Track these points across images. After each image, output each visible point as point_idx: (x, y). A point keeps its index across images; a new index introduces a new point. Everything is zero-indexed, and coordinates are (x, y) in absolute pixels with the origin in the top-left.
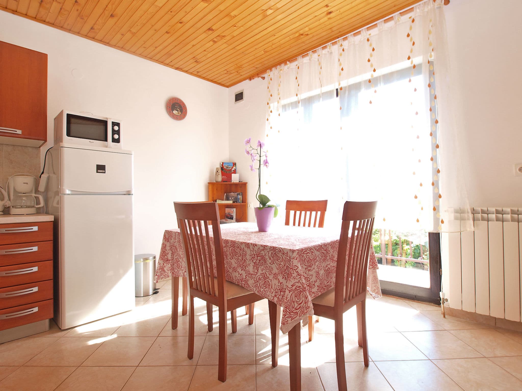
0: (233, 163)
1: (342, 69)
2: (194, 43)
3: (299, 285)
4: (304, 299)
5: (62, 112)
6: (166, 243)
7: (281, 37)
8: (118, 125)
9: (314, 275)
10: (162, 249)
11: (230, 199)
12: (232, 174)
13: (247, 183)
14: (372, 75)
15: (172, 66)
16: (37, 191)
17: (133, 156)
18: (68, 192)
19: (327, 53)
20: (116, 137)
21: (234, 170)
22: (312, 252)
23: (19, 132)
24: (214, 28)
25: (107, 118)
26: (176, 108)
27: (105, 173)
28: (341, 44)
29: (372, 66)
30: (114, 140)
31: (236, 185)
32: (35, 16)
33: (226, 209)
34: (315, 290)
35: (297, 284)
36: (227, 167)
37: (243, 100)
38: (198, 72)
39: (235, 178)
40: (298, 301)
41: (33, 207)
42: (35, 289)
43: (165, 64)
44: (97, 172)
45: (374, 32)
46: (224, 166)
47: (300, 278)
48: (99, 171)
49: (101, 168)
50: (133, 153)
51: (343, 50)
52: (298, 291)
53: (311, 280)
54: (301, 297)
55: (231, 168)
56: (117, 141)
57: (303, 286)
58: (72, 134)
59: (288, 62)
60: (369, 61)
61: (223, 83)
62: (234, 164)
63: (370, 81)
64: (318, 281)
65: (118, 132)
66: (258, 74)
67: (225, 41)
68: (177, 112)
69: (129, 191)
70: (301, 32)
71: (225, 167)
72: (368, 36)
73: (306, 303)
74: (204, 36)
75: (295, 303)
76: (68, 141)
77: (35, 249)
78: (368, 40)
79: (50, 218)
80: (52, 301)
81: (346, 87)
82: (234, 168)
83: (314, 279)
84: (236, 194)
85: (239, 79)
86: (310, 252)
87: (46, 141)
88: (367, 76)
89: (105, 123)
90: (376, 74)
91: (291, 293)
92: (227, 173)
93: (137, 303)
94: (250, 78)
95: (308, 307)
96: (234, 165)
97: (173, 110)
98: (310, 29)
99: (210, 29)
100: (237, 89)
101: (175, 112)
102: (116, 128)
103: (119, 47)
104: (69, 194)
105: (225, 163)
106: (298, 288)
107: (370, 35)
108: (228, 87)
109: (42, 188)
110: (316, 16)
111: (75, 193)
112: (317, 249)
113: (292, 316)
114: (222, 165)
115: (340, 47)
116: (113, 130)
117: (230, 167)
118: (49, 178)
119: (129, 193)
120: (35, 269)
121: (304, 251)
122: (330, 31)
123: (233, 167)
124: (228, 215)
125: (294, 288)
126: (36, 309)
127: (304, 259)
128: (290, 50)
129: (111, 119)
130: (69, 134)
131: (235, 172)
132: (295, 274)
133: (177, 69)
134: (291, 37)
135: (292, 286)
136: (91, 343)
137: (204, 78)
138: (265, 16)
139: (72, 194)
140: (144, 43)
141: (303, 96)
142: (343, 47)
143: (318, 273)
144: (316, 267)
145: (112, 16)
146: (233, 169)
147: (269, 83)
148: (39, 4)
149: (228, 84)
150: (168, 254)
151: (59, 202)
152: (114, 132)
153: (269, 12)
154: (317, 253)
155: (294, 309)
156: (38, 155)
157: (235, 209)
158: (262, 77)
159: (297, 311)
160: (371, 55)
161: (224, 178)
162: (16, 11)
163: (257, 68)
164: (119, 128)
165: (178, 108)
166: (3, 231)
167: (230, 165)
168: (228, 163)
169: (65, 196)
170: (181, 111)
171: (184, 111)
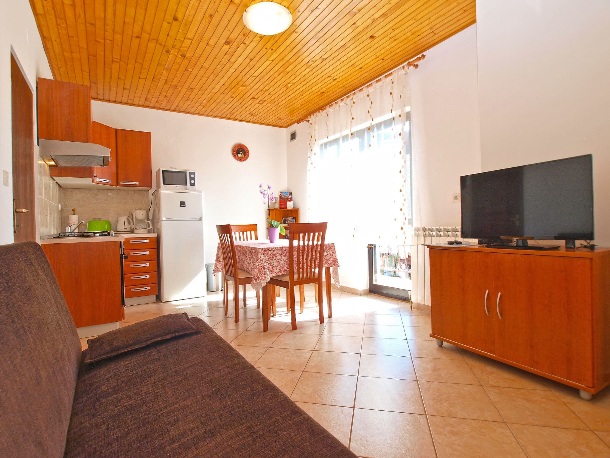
0: (289, 192)
1: (353, 119)
2: (246, 105)
3: (261, 265)
4: (263, 273)
5: (159, 170)
6: (219, 251)
7: (309, 95)
8: (194, 173)
9: (276, 263)
10: (217, 254)
11: (287, 222)
12: (288, 202)
13: (299, 209)
14: (371, 124)
15: (236, 120)
16: (148, 219)
17: (203, 195)
18: (164, 219)
19: (344, 104)
20: (193, 182)
21: (290, 199)
22: (274, 250)
23: (137, 183)
24: (256, 97)
25: (186, 170)
26: (240, 152)
27: (185, 206)
28: (352, 98)
29: (371, 116)
30: (192, 184)
31: (291, 210)
32: (143, 105)
34: (277, 271)
35: (260, 265)
36: (285, 196)
37: (295, 140)
39: (290, 205)
40: (260, 273)
41: (146, 228)
42: (148, 276)
45: (371, 90)
47: (262, 262)
48: (182, 205)
49: (183, 204)
50: (203, 192)
51: (354, 103)
52: (261, 268)
53: (273, 266)
55: (287, 197)
56: (194, 184)
57: (263, 266)
58: (166, 183)
59: (321, 111)
60: (369, 112)
61: (281, 125)
62: (291, 193)
63: (369, 129)
65: (194, 179)
66: (302, 119)
67: (267, 103)
68: (241, 155)
69: (201, 218)
70: (322, 91)
71: (283, 196)
72: (368, 93)
73: (264, 275)
74: (251, 102)
75: (258, 274)
76: (164, 188)
77: (147, 253)
78: (368, 96)
79: (155, 235)
80: (157, 284)
81: (354, 132)
82: (290, 196)
83: (275, 265)
84: (291, 218)
85: (290, 122)
87: (151, 187)
88: (368, 124)
89: (185, 173)
90: (374, 123)
91: (256, 269)
92: (284, 201)
93: (208, 294)
94: (298, 122)
95: (265, 277)
97: (238, 154)
98: (327, 89)
99: (253, 98)
100: (292, 129)
101: (239, 155)
102: (192, 176)
103: (196, 113)
104: (165, 221)
105: (283, 192)
107: (369, 91)
108: (285, 127)
109: (150, 217)
110: (326, 82)
111: (168, 220)
112: (278, 249)
113: (256, 280)
114: (281, 194)
115: (351, 101)
116: (190, 177)
117: (287, 195)
118: (154, 211)
119: (201, 219)
120: (148, 264)
121: (267, 249)
122: (343, 88)
123: (289, 196)
125: (258, 267)
126: (148, 288)
127: (267, 253)
128: (321, 101)
129: (188, 170)
130: (164, 183)
131: (291, 200)
132: (259, 260)
133: (240, 121)
134: (316, 94)
135: (257, 266)
136: (177, 307)
137: (264, 124)
138: (288, 88)
139: (167, 221)
140: (212, 110)
141: (331, 138)
142: (353, 100)
143: (278, 263)
144: (277, 259)
145: (188, 100)
146: (289, 198)
147: (310, 127)
148: (145, 100)
149: (285, 126)
150: (220, 257)
151: (160, 226)
152: (191, 179)
153: (289, 85)
154: (278, 252)
155: (257, 277)
156: (148, 196)
158: (307, 121)
159: (259, 278)
160: (371, 108)
161: (282, 205)
162: (132, 104)
163: (302, 114)
164: (194, 175)
165: (241, 152)
166: (131, 242)
167: (287, 194)
168: (285, 193)
169: (163, 222)
170: (245, 154)
171: (247, 153)
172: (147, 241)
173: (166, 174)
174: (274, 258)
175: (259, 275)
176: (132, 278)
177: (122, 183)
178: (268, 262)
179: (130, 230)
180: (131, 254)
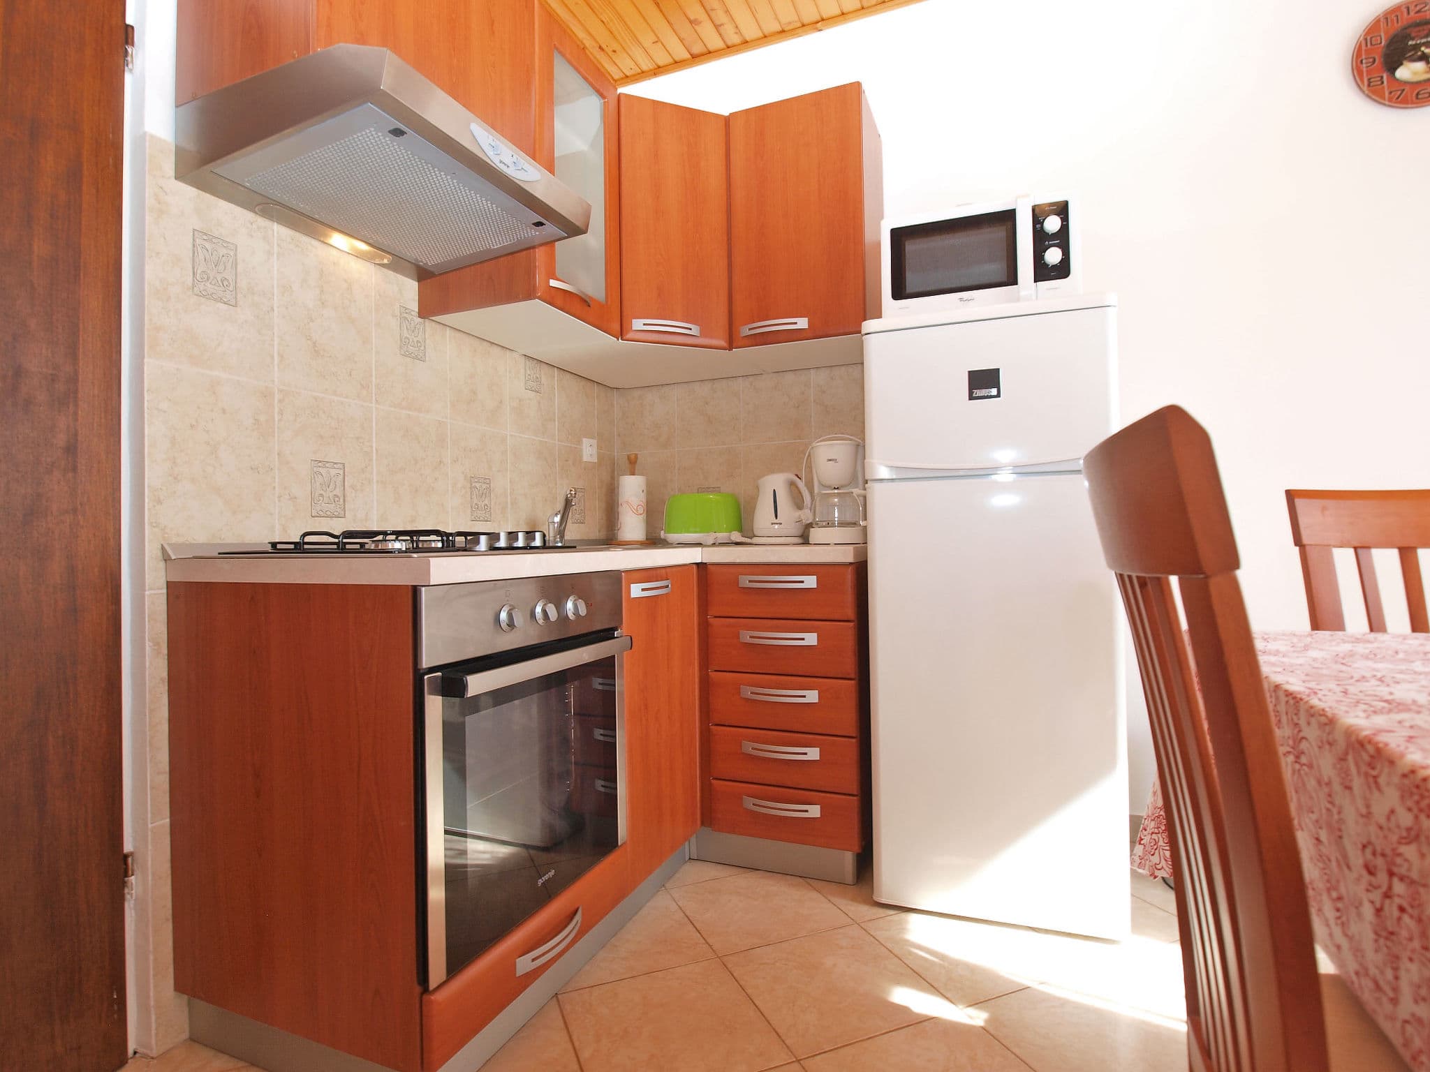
8: (1062, 210)
17: (1113, 313)
20: (1053, 256)
23: (802, 323)
25: (1016, 200)
27: (998, 395)
30: (1043, 272)
41: (855, 524)
44: (971, 398)
48: (978, 393)
49: (984, 382)
50: (1114, 301)
56: (1062, 270)
58: (910, 289)
65: (1062, 238)
68: (1420, 65)
76: (896, 314)
77: (811, 639)
89: (1005, 220)
97: (1393, 73)
101: (1409, 72)
102: (1053, 224)
104: (886, 480)
116: (1040, 235)
126: (815, 811)
129: (1026, 197)
130: (899, 292)
152: (1041, 240)
164: (1066, 220)
166: (745, 581)
169: (877, 486)
172: (810, 582)
173: (911, 247)
176: (748, 747)
177: (745, 330)
179: (795, 529)
180: (746, 636)
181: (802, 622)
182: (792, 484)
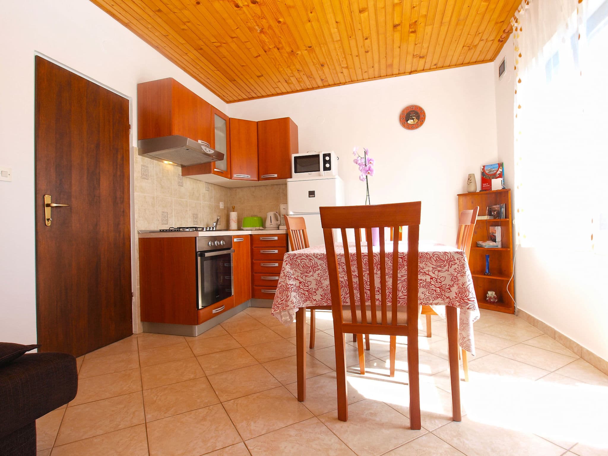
0: (498, 164)
3: (284, 284)
4: (285, 297)
8: (329, 155)
9: (314, 282)
11: (492, 213)
12: (494, 180)
13: (510, 190)
15: (405, 73)
17: (336, 180)
18: (291, 213)
20: (327, 165)
21: (499, 174)
22: (310, 259)
23: (276, 176)
24: (397, 22)
25: (320, 152)
26: (412, 116)
27: (314, 197)
30: (325, 169)
31: (498, 193)
32: (291, 90)
33: (490, 227)
36: (490, 171)
37: (504, 73)
38: (435, 65)
39: (496, 184)
40: (281, 297)
43: (396, 75)
44: (309, 197)
46: (485, 170)
49: (312, 194)
50: (337, 177)
52: (283, 289)
54: (284, 295)
55: (495, 172)
56: (329, 169)
57: (286, 286)
58: (298, 171)
62: (501, 165)
64: (320, 290)
65: (329, 162)
67: (423, 24)
68: (412, 120)
71: (487, 172)
73: (286, 301)
75: (279, 298)
76: (296, 177)
77: (276, 251)
82: (500, 170)
83: (313, 286)
84: (499, 206)
86: (306, 259)
89: (317, 156)
92: (489, 179)
95: (287, 306)
96: (499, 167)
97: (407, 121)
99: (395, 26)
100: (500, 59)
101: (410, 122)
102: (327, 158)
105: (487, 166)
106: (282, 287)
108: (491, 60)
111: (295, 214)
112: (319, 257)
113: (275, 308)
114: (483, 169)
116: (324, 160)
117: (493, 170)
120: (276, 265)
121: (297, 256)
123: (498, 170)
124: (492, 236)
127: (297, 264)
129: (322, 152)
130: (296, 172)
131: (501, 176)
133: (411, 73)
140: (362, 70)
143: (319, 282)
144: (315, 275)
145: (322, 65)
146: (498, 172)
147: (515, 37)
148: (286, 83)
152: (325, 162)
155: (277, 303)
157: (499, 228)
159: (280, 306)
161: (485, 186)
164: (330, 158)
165: (413, 116)
166: (261, 238)
167: (494, 168)
168: (492, 165)
170: (418, 118)
171: (422, 116)
172: (276, 238)
173: (298, 160)
174: (311, 273)
175: (279, 301)
176: (262, 278)
177: (262, 177)
178: (299, 278)
179: (276, 226)
180: (262, 251)
181: (274, 248)
182: (275, 215)
